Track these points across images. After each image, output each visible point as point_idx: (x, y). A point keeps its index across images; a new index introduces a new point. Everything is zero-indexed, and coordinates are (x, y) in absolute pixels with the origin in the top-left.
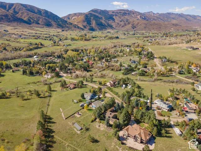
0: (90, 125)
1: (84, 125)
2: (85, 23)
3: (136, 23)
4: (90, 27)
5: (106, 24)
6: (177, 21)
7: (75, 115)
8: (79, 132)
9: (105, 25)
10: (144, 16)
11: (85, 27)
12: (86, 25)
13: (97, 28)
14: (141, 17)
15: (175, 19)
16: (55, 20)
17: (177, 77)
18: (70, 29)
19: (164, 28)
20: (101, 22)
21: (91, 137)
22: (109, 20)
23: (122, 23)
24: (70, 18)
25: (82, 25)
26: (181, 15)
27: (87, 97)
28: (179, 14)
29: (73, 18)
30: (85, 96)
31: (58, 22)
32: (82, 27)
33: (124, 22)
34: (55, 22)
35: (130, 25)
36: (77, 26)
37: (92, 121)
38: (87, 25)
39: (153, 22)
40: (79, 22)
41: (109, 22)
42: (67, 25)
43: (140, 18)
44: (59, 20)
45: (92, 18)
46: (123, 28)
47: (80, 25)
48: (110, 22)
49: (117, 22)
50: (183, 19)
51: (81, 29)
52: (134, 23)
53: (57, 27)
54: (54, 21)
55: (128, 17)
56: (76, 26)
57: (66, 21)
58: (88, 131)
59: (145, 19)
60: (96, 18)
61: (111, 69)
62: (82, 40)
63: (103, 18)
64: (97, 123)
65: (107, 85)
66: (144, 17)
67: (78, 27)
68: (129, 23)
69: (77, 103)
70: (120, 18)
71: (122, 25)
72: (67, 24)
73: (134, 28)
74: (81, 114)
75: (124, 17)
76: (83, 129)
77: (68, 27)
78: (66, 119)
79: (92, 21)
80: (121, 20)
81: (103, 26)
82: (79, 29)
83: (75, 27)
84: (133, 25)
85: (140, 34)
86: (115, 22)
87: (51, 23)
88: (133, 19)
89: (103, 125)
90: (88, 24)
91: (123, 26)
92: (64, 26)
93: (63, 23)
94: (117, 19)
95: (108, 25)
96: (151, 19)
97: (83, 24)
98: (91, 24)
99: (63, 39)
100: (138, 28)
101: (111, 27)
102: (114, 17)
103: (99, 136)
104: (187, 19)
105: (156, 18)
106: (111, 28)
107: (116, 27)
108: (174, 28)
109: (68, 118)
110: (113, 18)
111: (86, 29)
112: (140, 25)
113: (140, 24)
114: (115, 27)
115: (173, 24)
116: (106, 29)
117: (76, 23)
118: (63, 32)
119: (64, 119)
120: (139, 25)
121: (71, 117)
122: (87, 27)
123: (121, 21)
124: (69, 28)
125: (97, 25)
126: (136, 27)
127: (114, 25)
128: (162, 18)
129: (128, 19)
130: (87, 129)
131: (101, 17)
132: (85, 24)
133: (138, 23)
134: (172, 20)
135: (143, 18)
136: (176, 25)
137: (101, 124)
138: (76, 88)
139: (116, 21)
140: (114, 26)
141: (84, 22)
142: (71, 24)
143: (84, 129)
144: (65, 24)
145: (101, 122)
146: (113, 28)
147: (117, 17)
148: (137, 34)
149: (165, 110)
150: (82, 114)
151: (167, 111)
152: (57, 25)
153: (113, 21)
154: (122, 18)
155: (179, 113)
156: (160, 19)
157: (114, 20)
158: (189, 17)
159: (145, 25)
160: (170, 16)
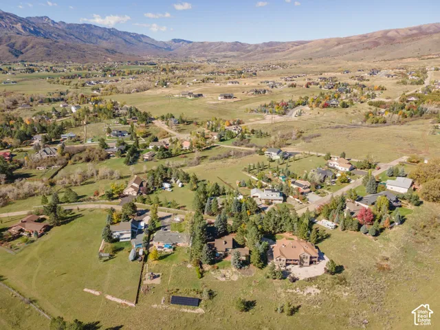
0: (203, 284)
3: (18, 41)
6: (110, 43)
7: (147, 283)
8: (200, 310)
14: (24, 27)
15: (104, 39)
17: (223, 147)
26: (112, 32)
27: (122, 234)
28: (109, 29)
30: (114, 234)
35: (4, 47)
37: (202, 275)
43: (23, 31)
52: (13, 41)
58: (215, 298)
59: (36, 32)
61: (83, 159)
64: (213, 273)
65: (127, 193)
66: (32, 29)
69: (110, 258)
78: (137, 303)
84: (12, 46)
85: (47, 70)
88: (7, 31)
89: (229, 271)
96: (53, 35)
100: (29, 54)
104: (125, 40)
105: (63, 34)
108: (112, 58)
109: (137, 297)
112: (32, 47)
113: (31, 45)
115: (107, 50)
119: (133, 305)
120: (29, 46)
121: (142, 292)
126: (22, 53)
128: (76, 34)
130: (210, 295)
133: (25, 43)
134: (99, 40)
135: (30, 30)
136: (112, 51)
137: (222, 270)
138: (52, 227)
148: (39, 71)
149: (277, 202)
150: (160, 274)
151: (281, 202)
155: (298, 198)
156: (72, 37)
158: (128, 37)
159: (45, 48)
160: (92, 31)
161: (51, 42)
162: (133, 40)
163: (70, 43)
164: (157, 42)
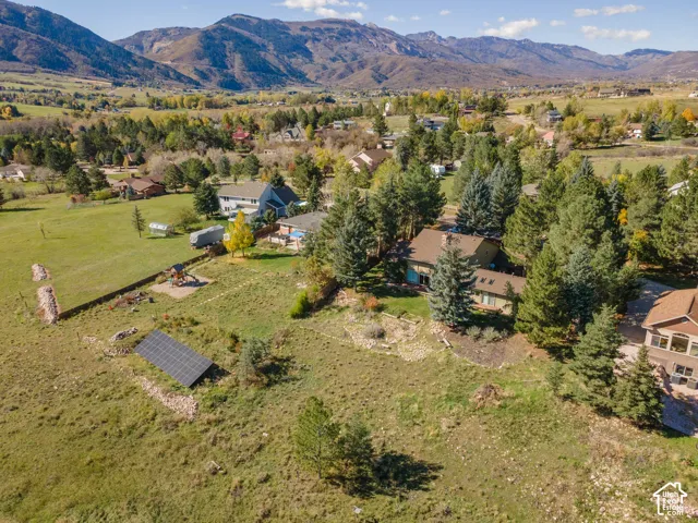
0: (287, 334)
1: (235, 338)
2: (202, 62)
3: (386, 63)
4: (226, 75)
5: (282, 68)
6: (515, 62)
7: (156, 288)
8: (185, 405)
9: (279, 70)
10: (411, 46)
11: (204, 76)
12: (211, 71)
13: (250, 80)
14: (399, 46)
15: (508, 57)
16: (84, 48)
18: (148, 83)
19: (481, 80)
20: (265, 61)
21: (332, 431)
22: (290, 54)
23: (339, 66)
24: (146, 44)
25: (191, 69)
26: (523, 46)
28: (519, 42)
29: (157, 46)
30: (223, 203)
31: (98, 54)
32: (195, 77)
33: (345, 61)
34: (84, 53)
35: (367, 71)
36: (175, 72)
37: (307, 309)
38: (213, 69)
39: (441, 62)
40: (179, 59)
41: (293, 60)
42: (134, 69)
43: (396, 51)
44: (98, 49)
45: (230, 44)
46: (345, 82)
47: (187, 70)
48: (297, 61)
49: (321, 61)
50: (531, 56)
51: (191, 81)
52: (380, 63)
53: (94, 72)
54: (78, 51)
55: (356, 45)
56: (171, 74)
57: (129, 54)
58: (277, 388)
59: (412, 53)
60: (244, 45)
62: (196, 106)
63: (271, 47)
64: (350, 317)
66: (409, 48)
67: (179, 77)
68: (362, 66)
70: (332, 50)
71: (339, 72)
72: (135, 63)
73: (380, 82)
74: (202, 280)
75: (343, 45)
76: (223, 373)
77: (136, 75)
78: (66, 316)
79: (228, 54)
80: (332, 55)
81: (271, 72)
82: (181, 81)
83: (167, 76)
84: (377, 69)
86: (311, 61)
87: (64, 56)
88: (376, 52)
89: (413, 327)
90: (214, 65)
91: (341, 76)
92: (122, 69)
93: (116, 61)
94: (320, 53)
95: (288, 71)
97: (198, 67)
98: (226, 67)
99: (119, 103)
100: (395, 79)
101: (301, 77)
102: (309, 45)
103: (413, 420)
104: (542, 57)
105: (448, 52)
106: (303, 82)
107: (318, 78)
108: (510, 81)
110: (306, 50)
111: (207, 84)
112: (401, 70)
113: (400, 66)
114: (313, 79)
115: (506, 70)
116: (284, 85)
117: (169, 63)
118: (118, 88)
119: (50, 317)
120: (398, 69)
121: (113, 302)
122: (213, 77)
123: (334, 60)
124: (142, 80)
125: (250, 70)
126: (387, 78)
127: (309, 71)
128: (467, 52)
129: (358, 51)
130: (266, 370)
131: (264, 46)
132: (204, 64)
133: (394, 65)
134: (499, 59)
135: (407, 52)
136: (515, 73)
137: (388, 320)
138: (168, 193)
139: (316, 57)
140: (311, 76)
141: (200, 59)
142: (151, 64)
143: (242, 371)
144: (125, 65)
145: (380, 309)
146: (308, 80)
147: (320, 45)
150: (210, 281)
152: (93, 66)
153: (307, 60)
154: (336, 48)
156: (460, 56)
157: (308, 54)
158: (548, 52)
159: (416, 70)
160: (492, 47)
161: (426, 61)
162: (557, 56)
163: (453, 62)
164: (600, 57)
